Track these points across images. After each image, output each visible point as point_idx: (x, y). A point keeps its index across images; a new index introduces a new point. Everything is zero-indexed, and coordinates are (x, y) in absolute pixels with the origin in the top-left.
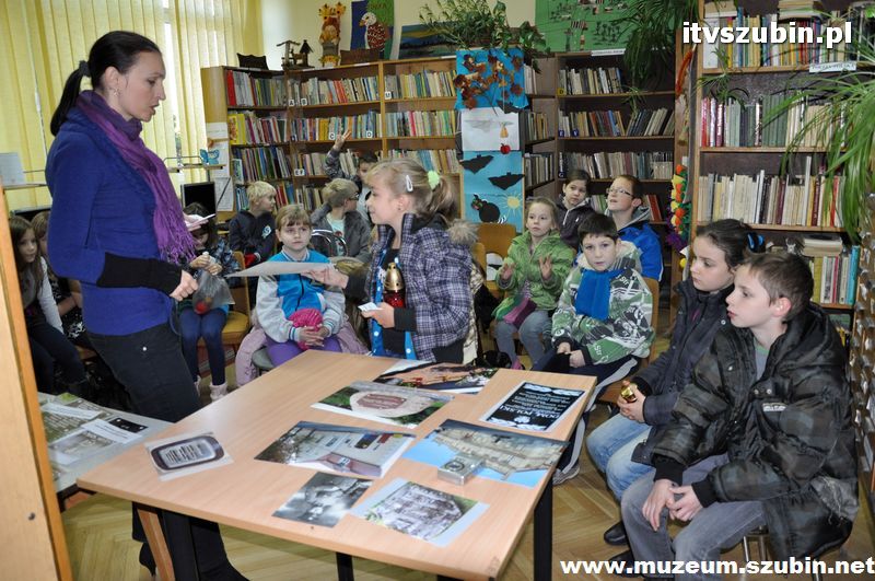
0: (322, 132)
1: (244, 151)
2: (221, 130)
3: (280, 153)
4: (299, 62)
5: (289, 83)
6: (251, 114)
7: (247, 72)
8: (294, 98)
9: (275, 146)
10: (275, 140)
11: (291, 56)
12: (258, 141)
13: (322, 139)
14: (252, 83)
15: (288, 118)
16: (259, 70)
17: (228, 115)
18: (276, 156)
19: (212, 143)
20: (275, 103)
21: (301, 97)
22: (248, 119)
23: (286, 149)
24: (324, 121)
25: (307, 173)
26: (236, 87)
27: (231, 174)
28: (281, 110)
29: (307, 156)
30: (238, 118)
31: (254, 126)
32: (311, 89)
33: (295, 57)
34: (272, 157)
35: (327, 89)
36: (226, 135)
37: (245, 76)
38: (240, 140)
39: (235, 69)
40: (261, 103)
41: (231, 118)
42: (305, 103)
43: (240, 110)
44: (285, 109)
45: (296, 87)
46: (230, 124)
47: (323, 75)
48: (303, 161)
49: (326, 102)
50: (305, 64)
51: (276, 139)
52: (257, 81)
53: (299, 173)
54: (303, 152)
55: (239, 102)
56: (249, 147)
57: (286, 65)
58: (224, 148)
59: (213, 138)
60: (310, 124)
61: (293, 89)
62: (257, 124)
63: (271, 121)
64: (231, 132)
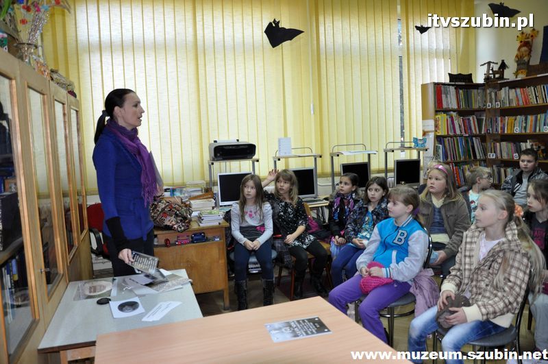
0: (509, 127)
1: (446, 140)
2: (430, 124)
3: (476, 142)
4: (497, 76)
5: (488, 91)
6: (454, 114)
7: (453, 85)
8: (491, 102)
9: (472, 136)
10: (474, 132)
11: (491, 72)
12: (458, 132)
13: (509, 132)
14: (457, 93)
15: (486, 117)
16: (464, 83)
17: (436, 115)
18: (473, 143)
19: (425, 133)
20: (475, 106)
21: (496, 101)
22: (452, 118)
23: (483, 139)
24: (512, 118)
25: (497, 157)
26: (443, 96)
27: (434, 154)
28: (481, 111)
29: (498, 144)
30: (442, 117)
31: (456, 122)
32: (503, 96)
33: (494, 73)
34: (470, 144)
35: (515, 95)
36: (433, 128)
37: (452, 89)
38: (443, 132)
39: (444, 84)
40: (463, 106)
41: (437, 116)
42: (498, 105)
43: (446, 111)
44: (484, 110)
45: (493, 94)
46: (436, 121)
47: (513, 85)
48: (495, 147)
49: (514, 105)
50: (502, 77)
51: (475, 130)
52: (461, 91)
53: (492, 156)
54: (496, 141)
55: (445, 106)
56: (451, 137)
57: (487, 79)
58: (431, 137)
59: (426, 130)
60: (501, 122)
61: (491, 95)
62: (458, 121)
63: (471, 118)
64: (436, 126)
